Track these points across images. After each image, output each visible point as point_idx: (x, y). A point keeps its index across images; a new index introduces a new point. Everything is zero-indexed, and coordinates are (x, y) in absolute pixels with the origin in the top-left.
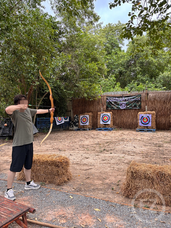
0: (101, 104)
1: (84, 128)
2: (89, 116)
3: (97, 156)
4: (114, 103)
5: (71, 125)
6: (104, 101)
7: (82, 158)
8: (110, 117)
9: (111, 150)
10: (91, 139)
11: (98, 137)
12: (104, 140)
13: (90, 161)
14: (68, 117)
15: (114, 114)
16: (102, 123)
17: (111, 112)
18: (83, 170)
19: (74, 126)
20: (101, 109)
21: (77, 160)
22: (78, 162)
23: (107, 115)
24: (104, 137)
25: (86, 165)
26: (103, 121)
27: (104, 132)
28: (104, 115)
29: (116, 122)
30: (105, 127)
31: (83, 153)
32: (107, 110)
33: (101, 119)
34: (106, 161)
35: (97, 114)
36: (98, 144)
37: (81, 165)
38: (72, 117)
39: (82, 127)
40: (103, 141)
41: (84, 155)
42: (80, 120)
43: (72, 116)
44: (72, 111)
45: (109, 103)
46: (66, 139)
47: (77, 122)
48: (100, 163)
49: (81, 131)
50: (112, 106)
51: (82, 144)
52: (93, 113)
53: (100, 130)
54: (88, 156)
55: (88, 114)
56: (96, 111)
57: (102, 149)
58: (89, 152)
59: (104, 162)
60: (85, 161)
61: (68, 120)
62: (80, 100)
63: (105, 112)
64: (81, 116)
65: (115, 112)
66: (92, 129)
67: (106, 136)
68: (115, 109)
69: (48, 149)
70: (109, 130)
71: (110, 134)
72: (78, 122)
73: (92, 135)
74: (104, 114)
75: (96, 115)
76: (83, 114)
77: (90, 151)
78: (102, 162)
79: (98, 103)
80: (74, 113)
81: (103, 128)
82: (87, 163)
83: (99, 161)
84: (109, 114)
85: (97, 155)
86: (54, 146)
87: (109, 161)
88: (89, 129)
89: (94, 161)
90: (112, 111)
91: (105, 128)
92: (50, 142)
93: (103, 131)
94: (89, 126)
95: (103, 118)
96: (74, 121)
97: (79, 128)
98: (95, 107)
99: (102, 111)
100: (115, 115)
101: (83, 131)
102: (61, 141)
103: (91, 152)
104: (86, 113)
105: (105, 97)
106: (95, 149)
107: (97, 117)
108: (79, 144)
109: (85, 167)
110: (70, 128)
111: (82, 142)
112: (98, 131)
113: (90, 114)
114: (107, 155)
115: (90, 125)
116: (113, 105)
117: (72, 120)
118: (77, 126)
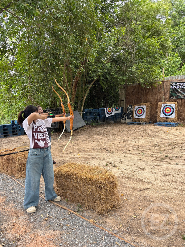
0: (163, 92)
1: (140, 121)
2: (147, 107)
3: (156, 167)
4: (181, 90)
5: (124, 117)
6: (167, 87)
7: (135, 168)
8: (174, 109)
9: (177, 157)
10: (148, 138)
11: (157, 136)
12: (166, 140)
13: (146, 174)
14: (120, 108)
15: (179, 104)
16: (162, 116)
17: (176, 103)
18: (136, 189)
19: (127, 119)
20: (162, 98)
21: (129, 171)
22: (129, 174)
23: (170, 106)
24: (165, 135)
25: (141, 181)
26: (164, 114)
27: (165, 128)
28: (166, 106)
29: (181, 115)
30: (167, 121)
31: (137, 160)
32: (170, 100)
33: (162, 111)
34: (169, 177)
35: (157, 105)
36: (157, 146)
37: (133, 180)
38: (125, 108)
39: (137, 120)
40: (164, 141)
41: (138, 162)
42: (135, 112)
43: (125, 106)
44: (125, 101)
45: (173, 90)
46: (116, 135)
47: (130, 114)
48: (161, 180)
49: (136, 125)
50: (178, 94)
51: (136, 144)
52: (151, 103)
53: (160, 125)
54: (144, 166)
55: (145, 105)
56: (156, 100)
57: (162, 154)
58: (145, 158)
59: (167, 178)
60: (140, 175)
61: (119, 111)
62: (135, 86)
63: (167, 102)
64: (136, 107)
65: (181, 102)
66: (149, 123)
67: (168, 135)
68: (182, 99)
69: (95, 148)
70: (173, 126)
71: (173, 131)
72: (132, 114)
73: (150, 132)
74: (166, 104)
75: (155, 106)
76: (138, 104)
77: (147, 156)
78: (164, 178)
79: (159, 90)
80: (127, 103)
81: (163, 122)
82: (142, 178)
83: (159, 175)
84: (173, 104)
85: (157, 165)
86: (102, 145)
87: (174, 177)
88: (146, 124)
89: (153, 175)
90: (177, 100)
91: (166, 123)
92: (98, 138)
93: (163, 126)
94: (146, 120)
95: (164, 110)
96: (127, 113)
97: (132, 121)
98: (154, 96)
99: (163, 100)
100: (181, 106)
101: (138, 125)
102: (110, 137)
103: (147, 158)
104: (142, 103)
105: (169, 83)
106: (153, 153)
107: (157, 108)
108: (132, 144)
109: (140, 186)
110: (122, 121)
111: (136, 141)
112: (158, 127)
113: (148, 104)
114: (171, 166)
115: (147, 118)
116: (180, 93)
117: (125, 112)
118: (130, 118)
